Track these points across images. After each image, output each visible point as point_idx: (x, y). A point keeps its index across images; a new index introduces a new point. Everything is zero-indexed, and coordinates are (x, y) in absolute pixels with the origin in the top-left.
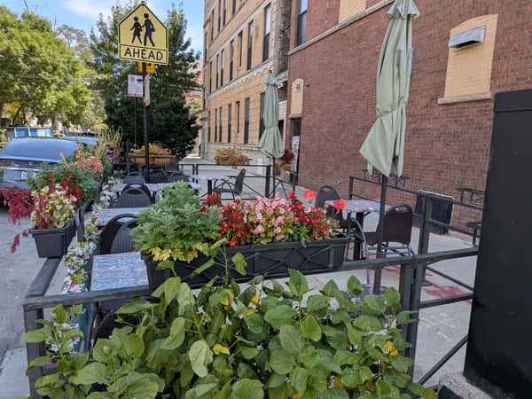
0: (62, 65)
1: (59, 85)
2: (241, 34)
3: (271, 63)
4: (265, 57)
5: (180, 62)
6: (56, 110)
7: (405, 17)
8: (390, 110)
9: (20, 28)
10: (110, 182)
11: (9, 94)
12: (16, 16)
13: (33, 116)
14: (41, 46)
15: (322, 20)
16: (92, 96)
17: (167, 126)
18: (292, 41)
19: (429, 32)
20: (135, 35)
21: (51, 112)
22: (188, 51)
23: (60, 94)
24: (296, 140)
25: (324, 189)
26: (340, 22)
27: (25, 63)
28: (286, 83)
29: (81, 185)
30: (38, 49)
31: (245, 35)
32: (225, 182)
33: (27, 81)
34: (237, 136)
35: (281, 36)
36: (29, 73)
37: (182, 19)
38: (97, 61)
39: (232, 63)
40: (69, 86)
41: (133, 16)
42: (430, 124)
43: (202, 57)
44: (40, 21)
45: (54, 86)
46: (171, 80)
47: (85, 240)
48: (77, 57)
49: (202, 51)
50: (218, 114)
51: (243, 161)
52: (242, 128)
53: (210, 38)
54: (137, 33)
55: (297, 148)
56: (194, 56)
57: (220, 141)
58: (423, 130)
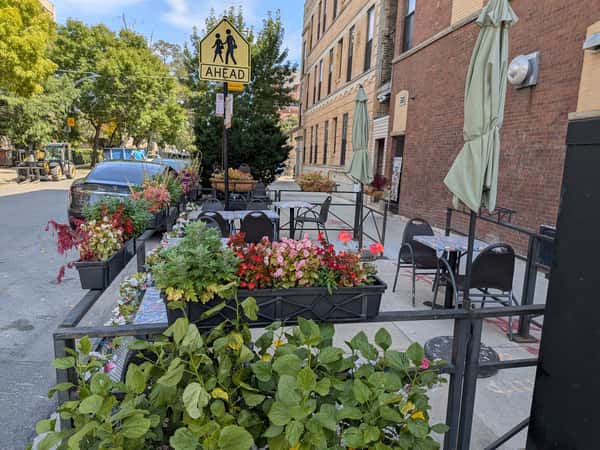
0: (156, 83)
1: (154, 104)
2: (341, 41)
3: (373, 73)
4: (367, 67)
5: (276, 75)
6: (151, 130)
7: (498, 24)
8: (479, 133)
9: (117, 46)
10: (188, 208)
11: (106, 114)
12: (114, 34)
13: (129, 136)
14: (136, 64)
15: (432, 22)
16: (186, 114)
17: (256, 147)
18: (397, 48)
19: (560, 32)
20: (216, 53)
21: (146, 132)
22: (284, 63)
23: (155, 114)
24: (398, 162)
25: (414, 222)
26: (452, 23)
27: (121, 82)
28: (388, 95)
29: (133, 217)
30: (134, 68)
31: (346, 42)
32: (310, 210)
33: (123, 100)
34: (333, 157)
35: (386, 41)
36: (125, 92)
37: (278, 28)
38: (191, 77)
39: (330, 76)
40: (163, 105)
41: (215, 32)
42: (558, 144)
43: (299, 68)
44: (136, 38)
45: (149, 105)
46: (265, 95)
47: (144, 270)
48: (172, 74)
49: (300, 63)
50: (314, 133)
51: (330, 188)
52: (339, 148)
53: (308, 48)
54: (218, 51)
55: (399, 171)
56: (290, 68)
57: (315, 162)
58: (549, 151)
